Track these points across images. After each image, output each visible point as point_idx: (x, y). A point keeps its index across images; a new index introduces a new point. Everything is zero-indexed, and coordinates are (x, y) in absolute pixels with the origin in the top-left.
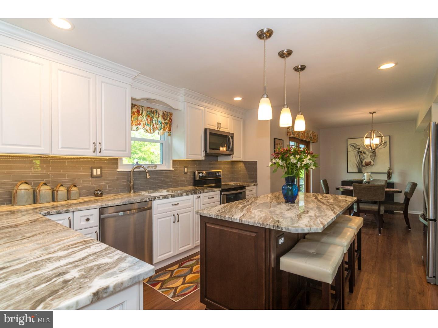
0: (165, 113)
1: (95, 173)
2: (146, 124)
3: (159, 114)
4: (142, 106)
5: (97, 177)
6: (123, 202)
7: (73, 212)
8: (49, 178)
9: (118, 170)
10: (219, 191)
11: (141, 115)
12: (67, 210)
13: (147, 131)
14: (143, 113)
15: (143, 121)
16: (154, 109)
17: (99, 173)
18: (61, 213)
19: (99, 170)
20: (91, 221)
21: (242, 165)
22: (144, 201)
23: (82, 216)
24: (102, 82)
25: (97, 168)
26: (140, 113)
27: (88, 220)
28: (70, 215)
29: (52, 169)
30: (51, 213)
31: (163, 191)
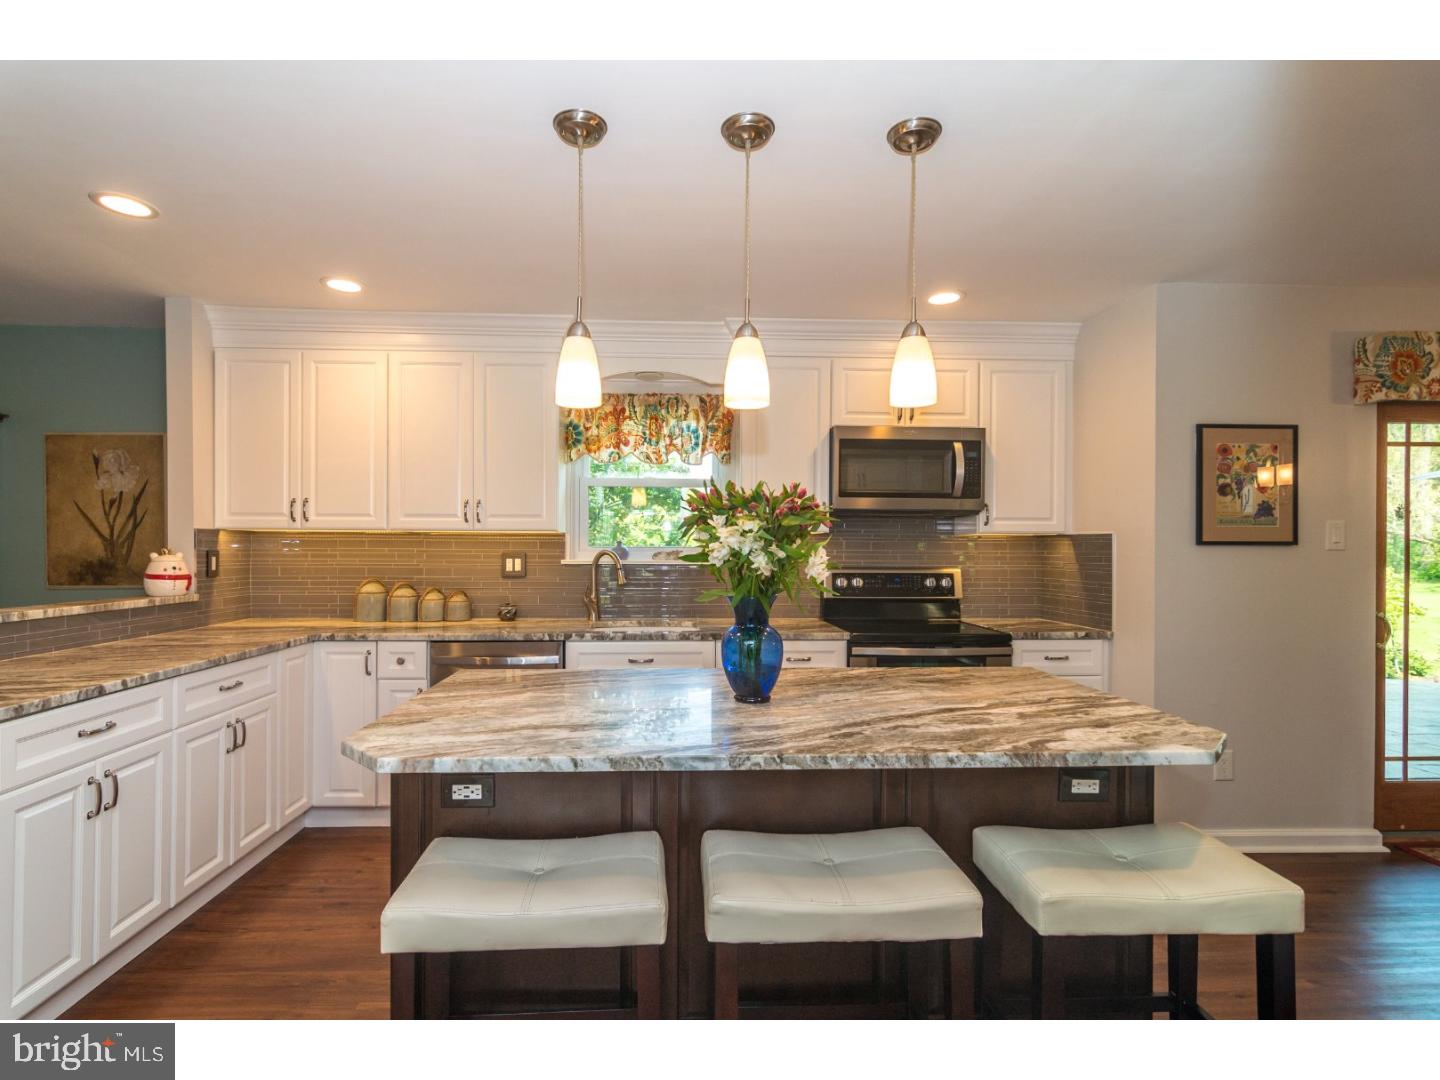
0: (708, 400)
1: (509, 567)
2: (646, 440)
3: (687, 406)
4: (630, 395)
5: (513, 576)
6: (480, 636)
7: (377, 641)
8: (421, 574)
9: (563, 562)
10: (845, 642)
11: (630, 418)
12: (363, 637)
13: (648, 457)
14: (635, 412)
15: (634, 433)
16: (667, 397)
17: (518, 567)
18: (353, 640)
19: (518, 562)
20: (409, 666)
21: (1066, 551)
22: (535, 639)
23: (392, 653)
24: (486, 365)
25: (514, 556)
26: (627, 413)
27: (401, 662)
28: (371, 646)
29: (427, 556)
30: (337, 638)
31: (683, 624)
